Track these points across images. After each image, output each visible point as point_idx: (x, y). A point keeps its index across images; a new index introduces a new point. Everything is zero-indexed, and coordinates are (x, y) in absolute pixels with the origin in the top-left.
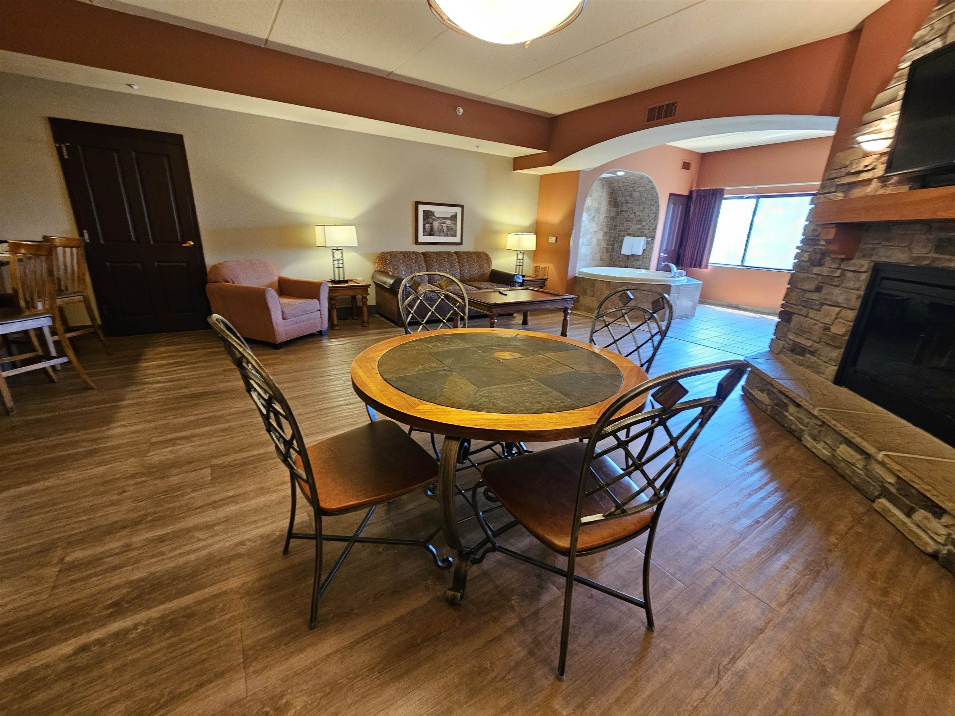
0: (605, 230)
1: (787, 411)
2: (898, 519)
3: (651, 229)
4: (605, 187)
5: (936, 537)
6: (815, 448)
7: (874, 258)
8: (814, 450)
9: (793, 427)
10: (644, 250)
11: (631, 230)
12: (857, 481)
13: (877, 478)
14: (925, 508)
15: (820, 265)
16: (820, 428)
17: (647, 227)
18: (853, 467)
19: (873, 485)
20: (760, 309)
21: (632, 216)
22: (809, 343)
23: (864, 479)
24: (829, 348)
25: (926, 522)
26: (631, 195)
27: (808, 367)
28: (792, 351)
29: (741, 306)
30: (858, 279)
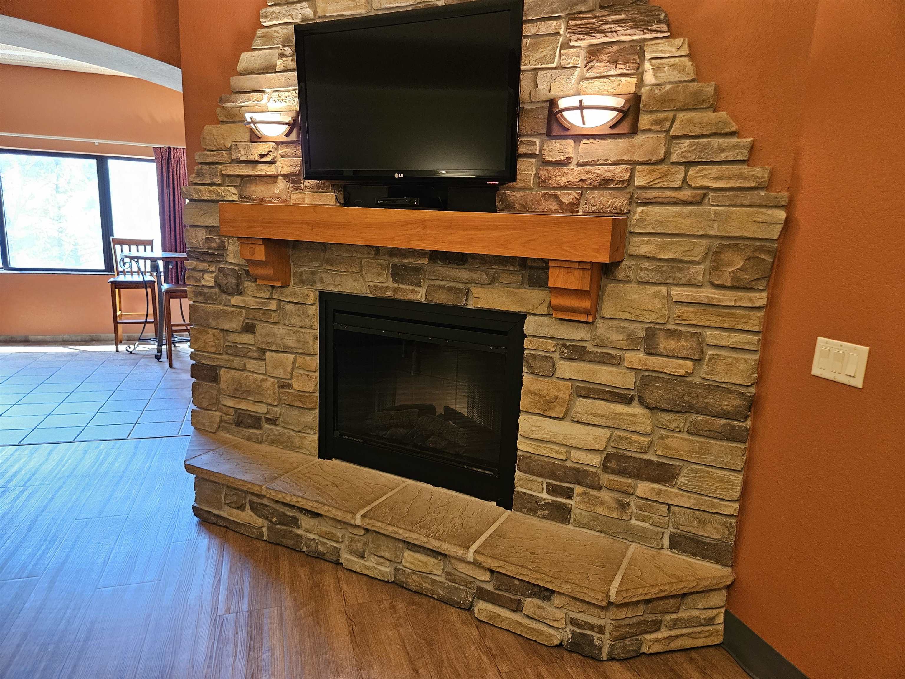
1: (299, 527)
2: (512, 621)
5: (555, 624)
6: (367, 568)
7: (319, 286)
8: (365, 572)
9: (321, 549)
12: (442, 593)
13: (465, 581)
14: (533, 595)
15: (239, 292)
16: (364, 539)
18: (430, 576)
19: (462, 589)
20: (66, 337)
22: (262, 409)
23: (449, 587)
24: (297, 412)
25: (539, 611)
27: (272, 443)
28: (239, 423)
29: (32, 338)
30: (304, 312)
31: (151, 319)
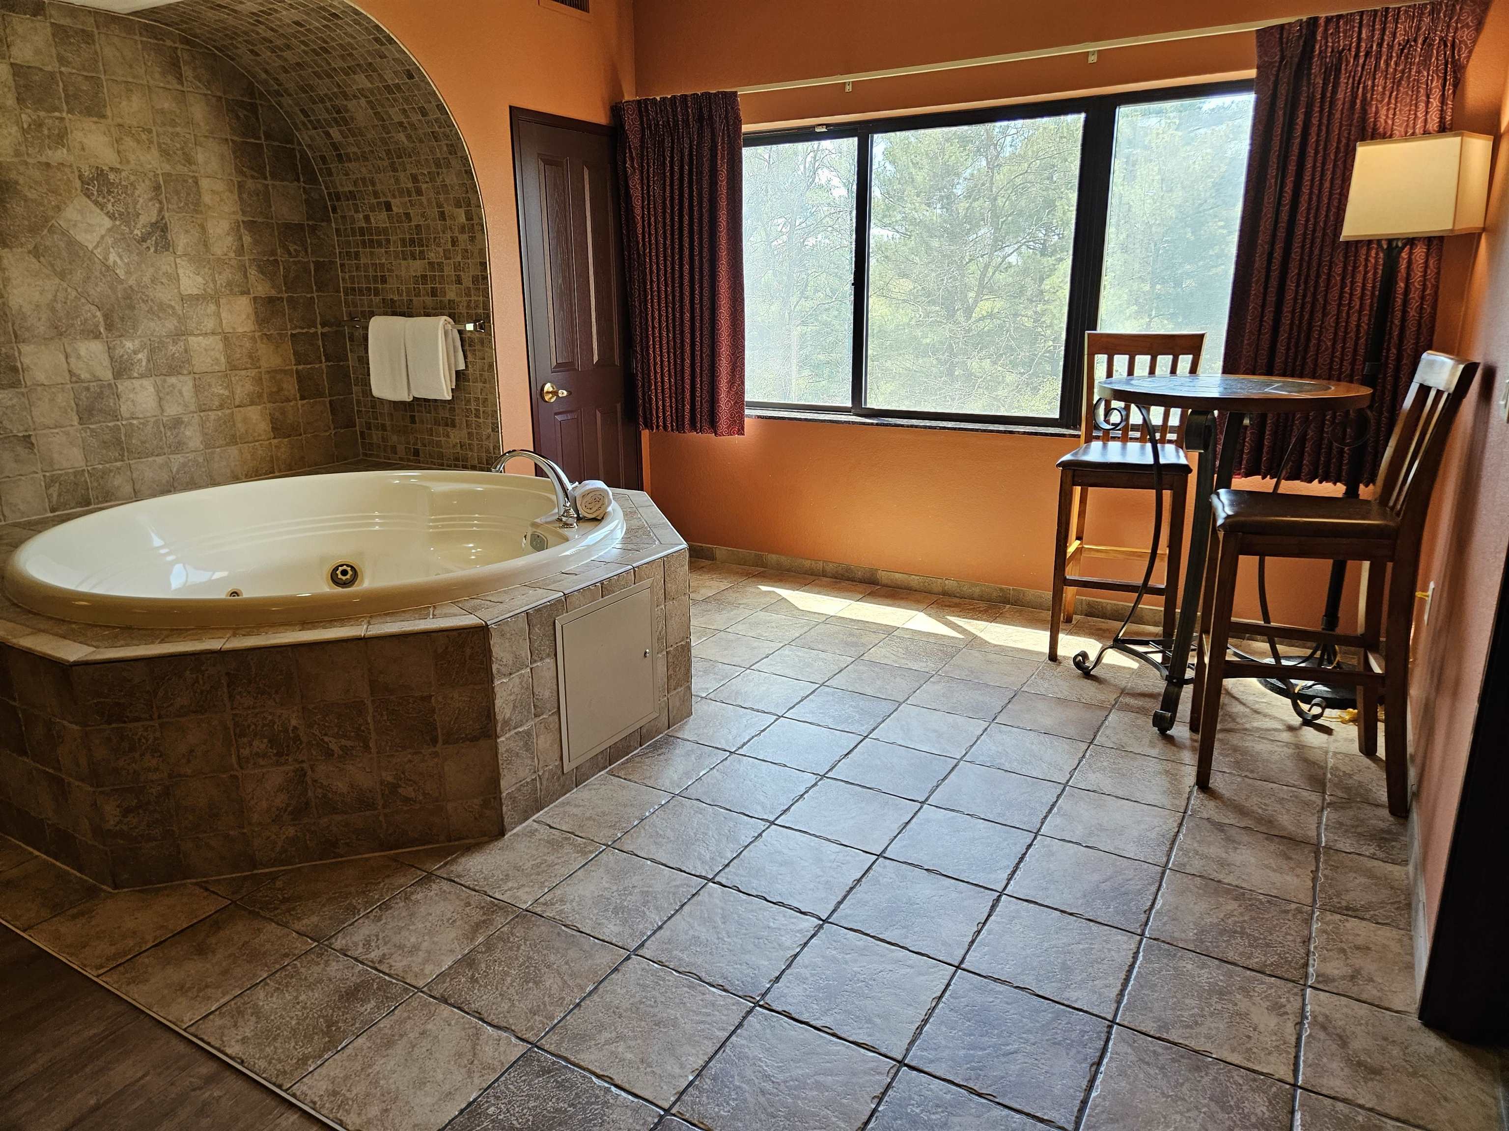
0: (262, 289)
3: (467, 282)
4: (187, 72)
10: (460, 376)
11: (392, 284)
17: (448, 271)
21: (380, 219)
26: (341, 117)
31: (1159, 580)
